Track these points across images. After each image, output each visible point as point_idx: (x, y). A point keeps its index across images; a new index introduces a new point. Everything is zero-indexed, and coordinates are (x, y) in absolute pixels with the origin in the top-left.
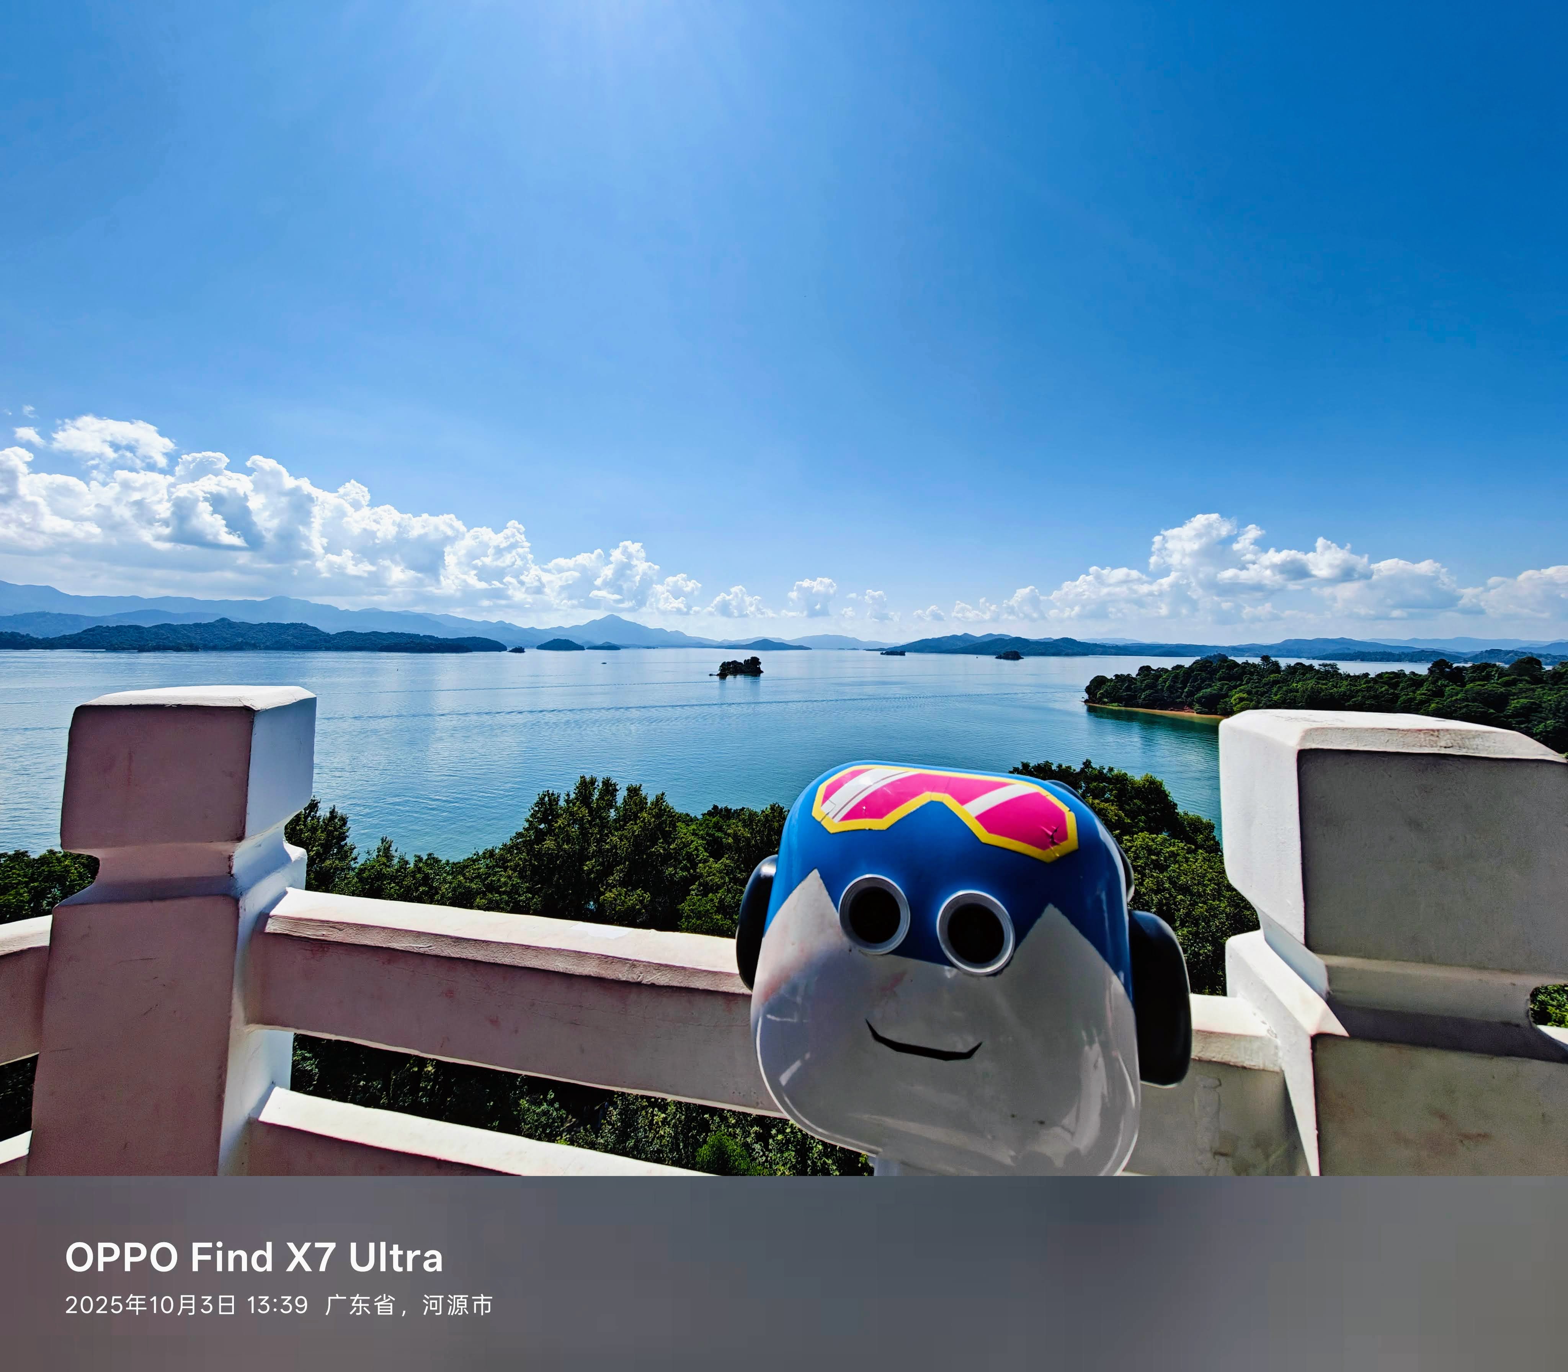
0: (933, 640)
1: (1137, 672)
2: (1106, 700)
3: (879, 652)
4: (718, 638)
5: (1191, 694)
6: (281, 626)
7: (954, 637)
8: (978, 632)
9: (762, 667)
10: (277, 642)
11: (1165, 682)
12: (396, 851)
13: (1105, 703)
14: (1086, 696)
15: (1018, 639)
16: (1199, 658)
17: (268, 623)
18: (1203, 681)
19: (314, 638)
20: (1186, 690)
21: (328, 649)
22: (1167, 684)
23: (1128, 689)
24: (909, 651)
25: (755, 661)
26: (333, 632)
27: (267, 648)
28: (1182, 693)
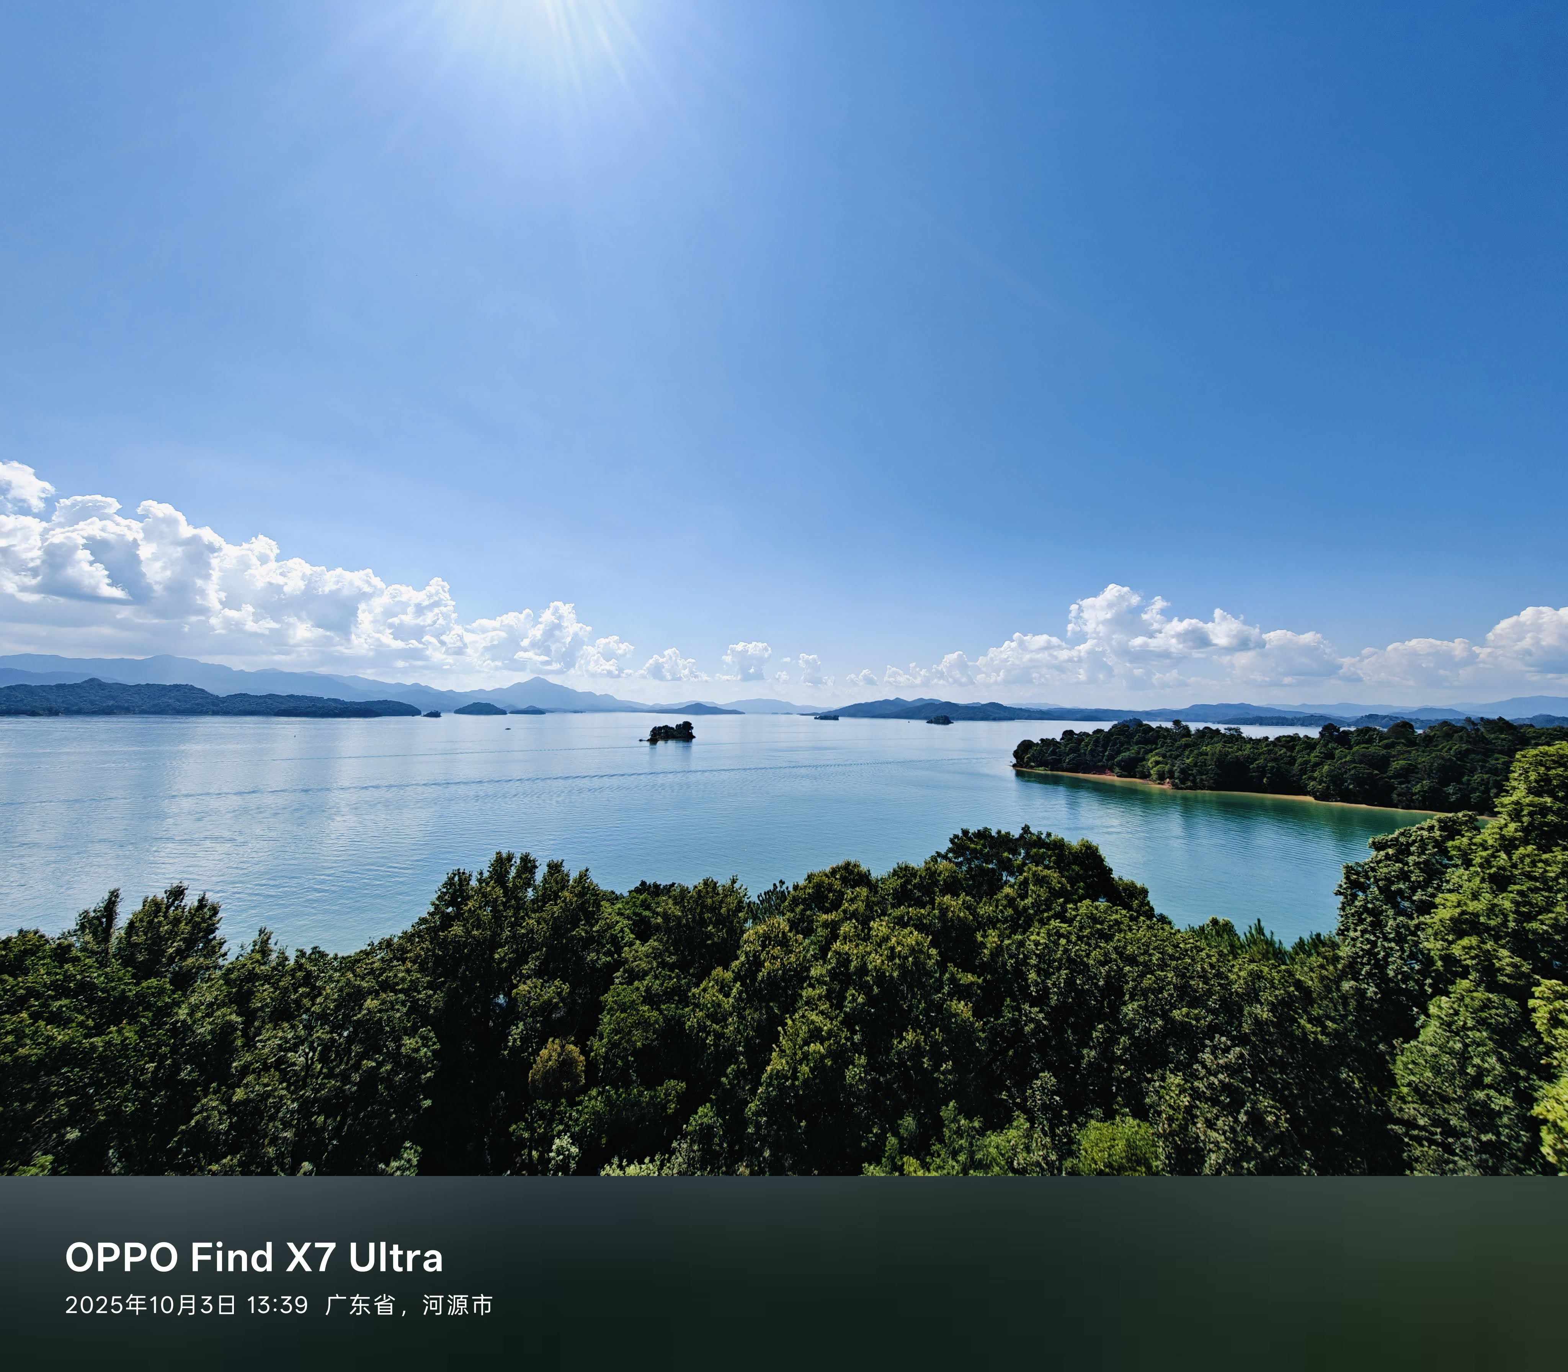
0: (867, 704)
1: (1061, 736)
2: (1033, 764)
3: (813, 717)
4: (650, 702)
5: (1111, 758)
6: (164, 687)
7: (886, 701)
8: (909, 696)
9: (694, 732)
10: (154, 705)
11: (1087, 746)
12: (276, 944)
13: (1032, 767)
14: (1014, 761)
15: (948, 704)
16: (1116, 722)
17: (148, 684)
18: (1122, 745)
19: (199, 701)
20: (1107, 754)
21: (215, 713)
22: (1089, 748)
23: (1054, 753)
24: (843, 716)
25: (687, 726)
26: (222, 694)
27: (143, 713)
28: (1103, 757)
